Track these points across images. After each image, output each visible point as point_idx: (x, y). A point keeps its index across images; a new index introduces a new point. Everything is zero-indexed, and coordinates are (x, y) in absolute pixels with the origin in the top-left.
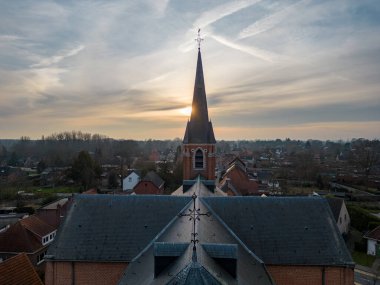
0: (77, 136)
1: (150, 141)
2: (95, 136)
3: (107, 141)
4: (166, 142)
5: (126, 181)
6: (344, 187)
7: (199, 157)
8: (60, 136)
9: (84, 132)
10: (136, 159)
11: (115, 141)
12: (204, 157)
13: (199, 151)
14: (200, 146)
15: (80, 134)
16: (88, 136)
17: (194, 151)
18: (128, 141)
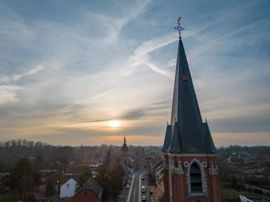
0: (22, 144)
1: (82, 147)
2: (37, 144)
3: (48, 147)
4: (95, 148)
5: (63, 187)
6: (259, 189)
7: (196, 174)
8: (7, 143)
9: (28, 140)
10: (72, 163)
11: (54, 147)
12: (203, 175)
13: (195, 165)
14: (196, 156)
15: (25, 141)
16: (32, 143)
17: (189, 166)
18: (65, 147)
